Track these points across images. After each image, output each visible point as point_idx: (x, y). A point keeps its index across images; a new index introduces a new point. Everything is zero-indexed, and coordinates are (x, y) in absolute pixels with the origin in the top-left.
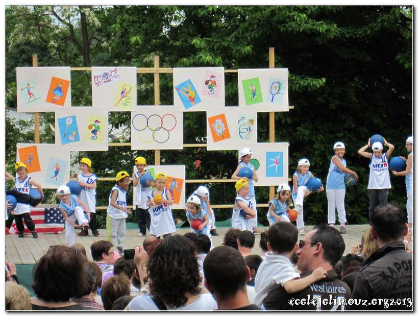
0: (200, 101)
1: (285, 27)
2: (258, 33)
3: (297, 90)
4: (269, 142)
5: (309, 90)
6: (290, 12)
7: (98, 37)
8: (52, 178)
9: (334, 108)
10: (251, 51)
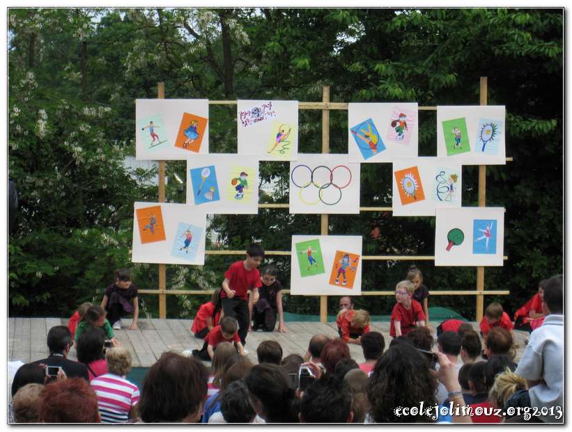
0: (383, 148)
1: (501, 49)
2: (464, 55)
3: (518, 135)
4: (477, 205)
5: (533, 135)
6: (508, 28)
7: (244, 58)
8: (181, 249)
10: (455, 80)
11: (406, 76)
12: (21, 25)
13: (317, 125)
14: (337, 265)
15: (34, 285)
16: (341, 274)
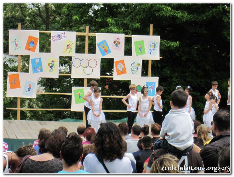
0: (110, 52)
1: (158, 13)
2: (143, 16)
4: (148, 76)
7: (54, 15)
8: (27, 92)
9: (184, 60)
10: (139, 26)
11: (120, 24)
13: (83, 42)
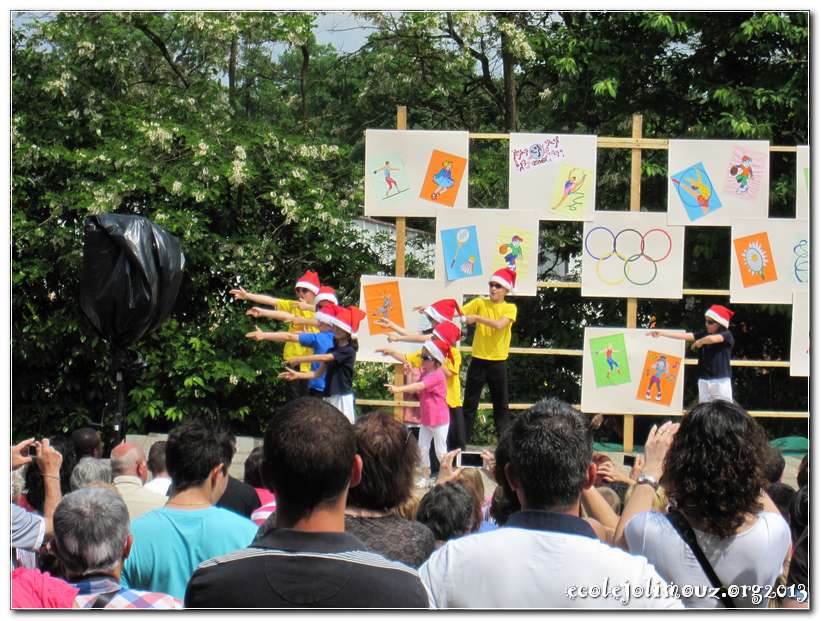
11: (759, 107)
12: (211, 27)
14: (648, 370)
15: (226, 395)
16: (655, 384)
